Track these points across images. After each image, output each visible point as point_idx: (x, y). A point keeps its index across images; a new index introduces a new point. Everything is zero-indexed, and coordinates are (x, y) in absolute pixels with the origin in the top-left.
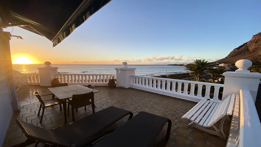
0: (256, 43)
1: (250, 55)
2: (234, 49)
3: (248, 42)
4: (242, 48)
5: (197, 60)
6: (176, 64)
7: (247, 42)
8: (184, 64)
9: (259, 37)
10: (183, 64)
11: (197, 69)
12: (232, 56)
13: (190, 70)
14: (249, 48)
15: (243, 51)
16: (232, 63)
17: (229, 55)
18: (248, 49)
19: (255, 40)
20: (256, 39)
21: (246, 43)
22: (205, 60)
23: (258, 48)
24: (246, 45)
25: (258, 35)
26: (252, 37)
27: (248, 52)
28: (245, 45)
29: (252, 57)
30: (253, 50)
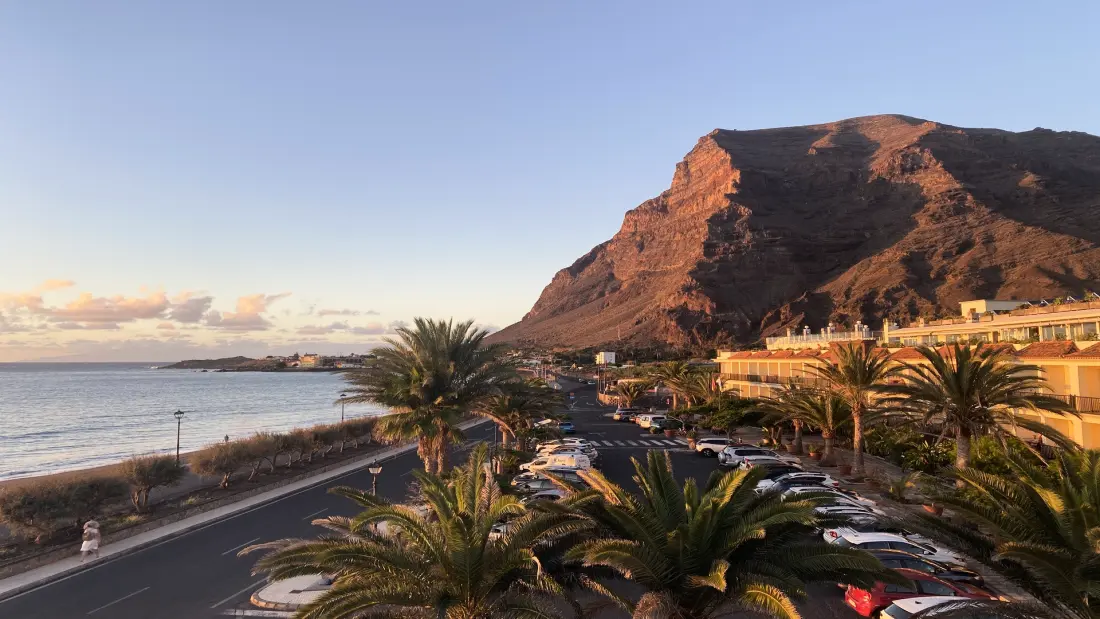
0: (641, 247)
1: (623, 309)
2: (557, 275)
3: (611, 242)
4: (588, 270)
5: (420, 323)
6: (241, 359)
7: (607, 242)
8: (301, 355)
9: (650, 219)
10: (288, 354)
12: (554, 314)
13: (379, 399)
14: (615, 271)
15: (594, 287)
16: (556, 350)
17: (538, 305)
18: (612, 275)
19: (634, 234)
20: (641, 229)
21: (602, 247)
22: (470, 323)
23: (650, 274)
24: (603, 256)
25: (646, 212)
26: (622, 218)
27: (614, 290)
28: (599, 256)
29: (634, 321)
30: (632, 285)
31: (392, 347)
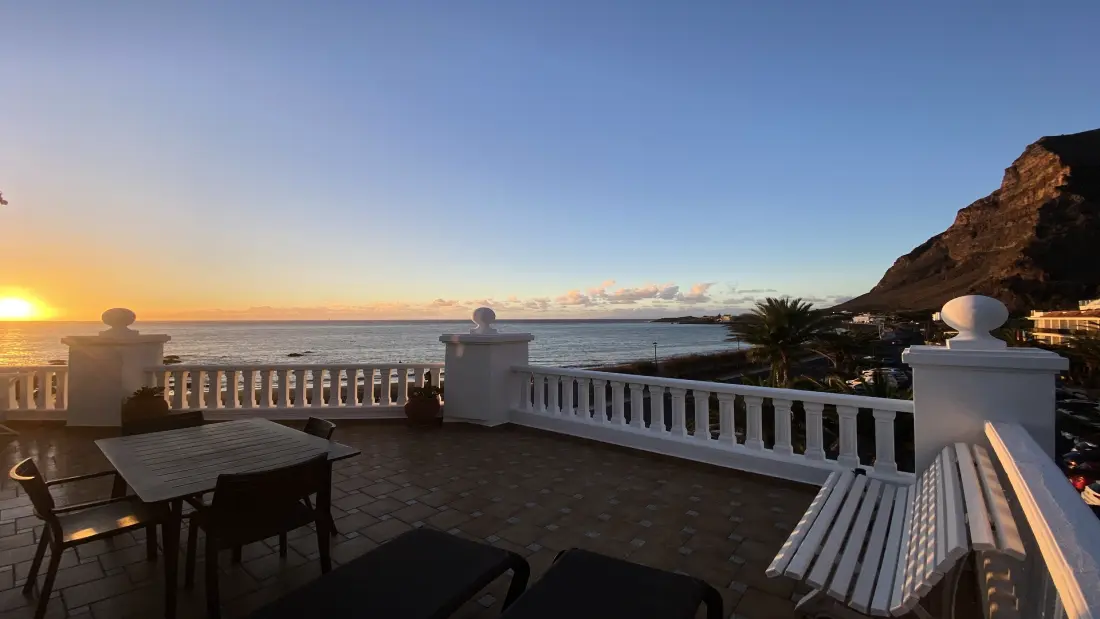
0: (974, 235)
1: (959, 281)
2: (898, 260)
3: (945, 233)
4: (925, 255)
6: (690, 317)
7: (941, 234)
8: (722, 315)
9: (982, 213)
10: (715, 314)
11: (775, 337)
12: (897, 286)
13: (747, 340)
14: (950, 255)
15: (930, 266)
16: (900, 311)
17: (883, 281)
18: (947, 258)
19: (966, 226)
20: (972, 221)
21: (938, 237)
22: (800, 300)
23: (984, 254)
24: (938, 244)
25: (978, 208)
26: (955, 215)
27: (948, 268)
28: (935, 244)
29: (969, 290)
30: (966, 263)
31: (753, 313)
